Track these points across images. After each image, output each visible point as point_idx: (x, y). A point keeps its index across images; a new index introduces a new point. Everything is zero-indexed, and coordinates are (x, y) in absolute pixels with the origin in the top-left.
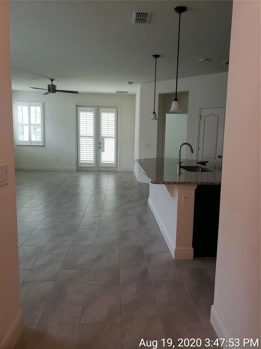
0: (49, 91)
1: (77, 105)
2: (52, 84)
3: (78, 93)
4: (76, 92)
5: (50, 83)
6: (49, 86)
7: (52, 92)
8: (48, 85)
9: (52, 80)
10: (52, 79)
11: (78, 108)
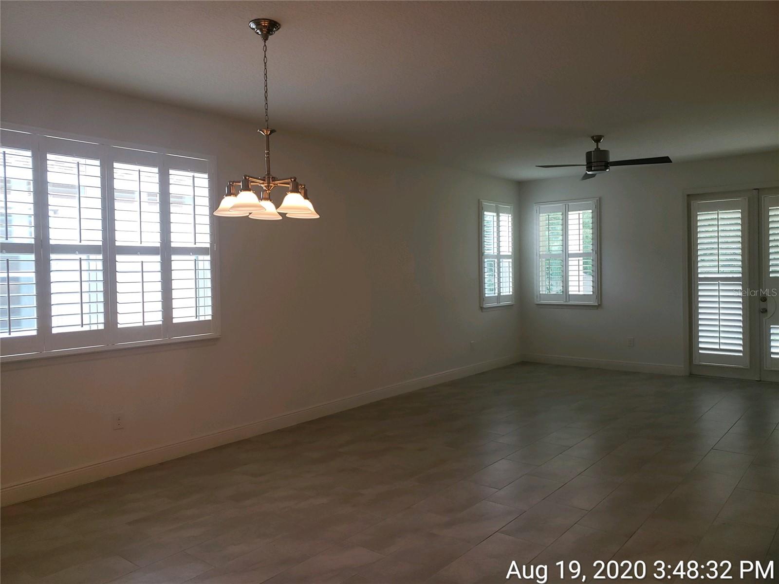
0: (589, 168)
1: (688, 195)
2: (597, 149)
3: (671, 162)
4: (666, 160)
5: (592, 146)
6: (589, 154)
7: (596, 168)
8: (587, 153)
9: (597, 139)
10: (596, 136)
11: (692, 202)
